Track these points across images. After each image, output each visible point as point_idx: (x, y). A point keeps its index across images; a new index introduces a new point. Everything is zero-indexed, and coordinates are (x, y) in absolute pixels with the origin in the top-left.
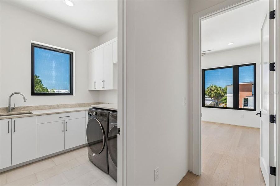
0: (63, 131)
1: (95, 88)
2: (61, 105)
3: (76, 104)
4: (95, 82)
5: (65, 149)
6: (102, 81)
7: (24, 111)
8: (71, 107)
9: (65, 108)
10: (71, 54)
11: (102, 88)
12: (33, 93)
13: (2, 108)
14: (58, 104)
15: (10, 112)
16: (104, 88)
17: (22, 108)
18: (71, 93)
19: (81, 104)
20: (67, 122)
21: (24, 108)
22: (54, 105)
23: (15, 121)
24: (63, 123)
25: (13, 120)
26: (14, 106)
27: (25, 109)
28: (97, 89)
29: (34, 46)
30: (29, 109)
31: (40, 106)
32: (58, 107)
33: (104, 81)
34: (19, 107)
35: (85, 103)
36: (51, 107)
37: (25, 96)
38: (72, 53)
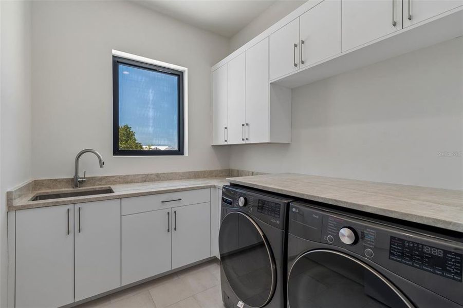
0: (169, 231)
1: (226, 141)
2: (163, 175)
3: (189, 172)
4: (226, 128)
5: (173, 269)
6: (243, 125)
7: (101, 185)
8: (180, 177)
9: (171, 180)
10: (180, 75)
11: (243, 140)
12: (117, 151)
13: (65, 179)
14: (160, 172)
15: (76, 186)
16: (247, 139)
17: (96, 178)
18: (180, 152)
19: (197, 172)
20: (175, 212)
21: (101, 179)
22: (151, 174)
23: (79, 208)
24: (168, 213)
25: (77, 206)
26: (83, 177)
27: (103, 182)
28: (230, 142)
29: (118, 62)
30: (109, 182)
31: (129, 175)
32: (159, 178)
33: (247, 124)
34: (92, 178)
35: (205, 171)
36: (146, 179)
37: (101, 158)
38: (182, 73)
